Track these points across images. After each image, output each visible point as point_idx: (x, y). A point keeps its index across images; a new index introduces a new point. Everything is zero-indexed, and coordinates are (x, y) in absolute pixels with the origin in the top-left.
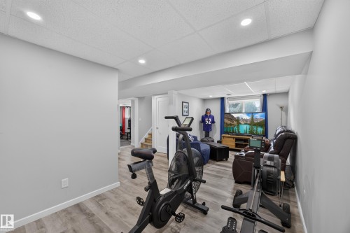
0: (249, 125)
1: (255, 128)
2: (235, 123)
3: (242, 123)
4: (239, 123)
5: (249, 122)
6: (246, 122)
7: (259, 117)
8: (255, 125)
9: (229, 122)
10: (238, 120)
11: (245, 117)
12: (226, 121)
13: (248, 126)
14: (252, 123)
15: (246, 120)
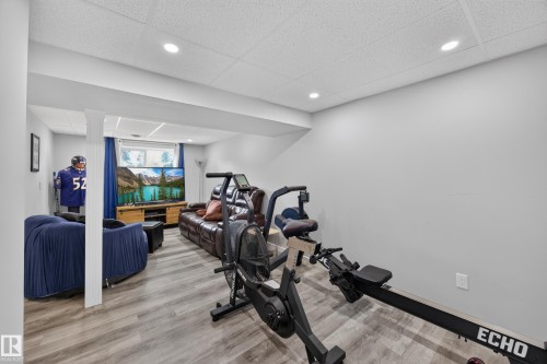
0: (159, 186)
1: (168, 190)
2: (136, 184)
3: (147, 183)
4: (142, 185)
5: (158, 182)
6: (153, 183)
7: (173, 174)
8: (168, 185)
9: (126, 184)
10: (139, 179)
11: (152, 174)
12: (121, 182)
13: (157, 189)
14: (163, 183)
15: (153, 179)
